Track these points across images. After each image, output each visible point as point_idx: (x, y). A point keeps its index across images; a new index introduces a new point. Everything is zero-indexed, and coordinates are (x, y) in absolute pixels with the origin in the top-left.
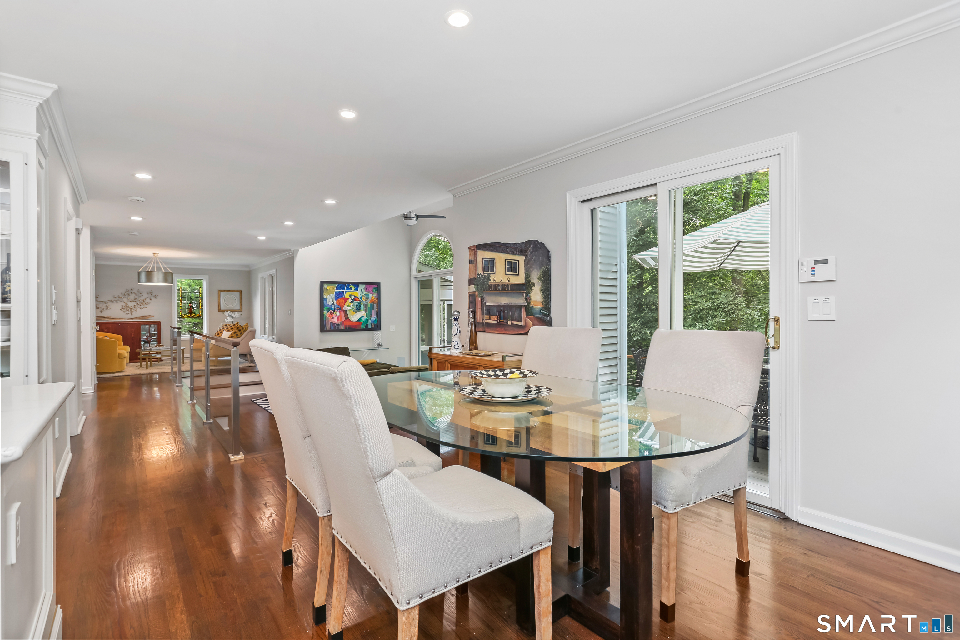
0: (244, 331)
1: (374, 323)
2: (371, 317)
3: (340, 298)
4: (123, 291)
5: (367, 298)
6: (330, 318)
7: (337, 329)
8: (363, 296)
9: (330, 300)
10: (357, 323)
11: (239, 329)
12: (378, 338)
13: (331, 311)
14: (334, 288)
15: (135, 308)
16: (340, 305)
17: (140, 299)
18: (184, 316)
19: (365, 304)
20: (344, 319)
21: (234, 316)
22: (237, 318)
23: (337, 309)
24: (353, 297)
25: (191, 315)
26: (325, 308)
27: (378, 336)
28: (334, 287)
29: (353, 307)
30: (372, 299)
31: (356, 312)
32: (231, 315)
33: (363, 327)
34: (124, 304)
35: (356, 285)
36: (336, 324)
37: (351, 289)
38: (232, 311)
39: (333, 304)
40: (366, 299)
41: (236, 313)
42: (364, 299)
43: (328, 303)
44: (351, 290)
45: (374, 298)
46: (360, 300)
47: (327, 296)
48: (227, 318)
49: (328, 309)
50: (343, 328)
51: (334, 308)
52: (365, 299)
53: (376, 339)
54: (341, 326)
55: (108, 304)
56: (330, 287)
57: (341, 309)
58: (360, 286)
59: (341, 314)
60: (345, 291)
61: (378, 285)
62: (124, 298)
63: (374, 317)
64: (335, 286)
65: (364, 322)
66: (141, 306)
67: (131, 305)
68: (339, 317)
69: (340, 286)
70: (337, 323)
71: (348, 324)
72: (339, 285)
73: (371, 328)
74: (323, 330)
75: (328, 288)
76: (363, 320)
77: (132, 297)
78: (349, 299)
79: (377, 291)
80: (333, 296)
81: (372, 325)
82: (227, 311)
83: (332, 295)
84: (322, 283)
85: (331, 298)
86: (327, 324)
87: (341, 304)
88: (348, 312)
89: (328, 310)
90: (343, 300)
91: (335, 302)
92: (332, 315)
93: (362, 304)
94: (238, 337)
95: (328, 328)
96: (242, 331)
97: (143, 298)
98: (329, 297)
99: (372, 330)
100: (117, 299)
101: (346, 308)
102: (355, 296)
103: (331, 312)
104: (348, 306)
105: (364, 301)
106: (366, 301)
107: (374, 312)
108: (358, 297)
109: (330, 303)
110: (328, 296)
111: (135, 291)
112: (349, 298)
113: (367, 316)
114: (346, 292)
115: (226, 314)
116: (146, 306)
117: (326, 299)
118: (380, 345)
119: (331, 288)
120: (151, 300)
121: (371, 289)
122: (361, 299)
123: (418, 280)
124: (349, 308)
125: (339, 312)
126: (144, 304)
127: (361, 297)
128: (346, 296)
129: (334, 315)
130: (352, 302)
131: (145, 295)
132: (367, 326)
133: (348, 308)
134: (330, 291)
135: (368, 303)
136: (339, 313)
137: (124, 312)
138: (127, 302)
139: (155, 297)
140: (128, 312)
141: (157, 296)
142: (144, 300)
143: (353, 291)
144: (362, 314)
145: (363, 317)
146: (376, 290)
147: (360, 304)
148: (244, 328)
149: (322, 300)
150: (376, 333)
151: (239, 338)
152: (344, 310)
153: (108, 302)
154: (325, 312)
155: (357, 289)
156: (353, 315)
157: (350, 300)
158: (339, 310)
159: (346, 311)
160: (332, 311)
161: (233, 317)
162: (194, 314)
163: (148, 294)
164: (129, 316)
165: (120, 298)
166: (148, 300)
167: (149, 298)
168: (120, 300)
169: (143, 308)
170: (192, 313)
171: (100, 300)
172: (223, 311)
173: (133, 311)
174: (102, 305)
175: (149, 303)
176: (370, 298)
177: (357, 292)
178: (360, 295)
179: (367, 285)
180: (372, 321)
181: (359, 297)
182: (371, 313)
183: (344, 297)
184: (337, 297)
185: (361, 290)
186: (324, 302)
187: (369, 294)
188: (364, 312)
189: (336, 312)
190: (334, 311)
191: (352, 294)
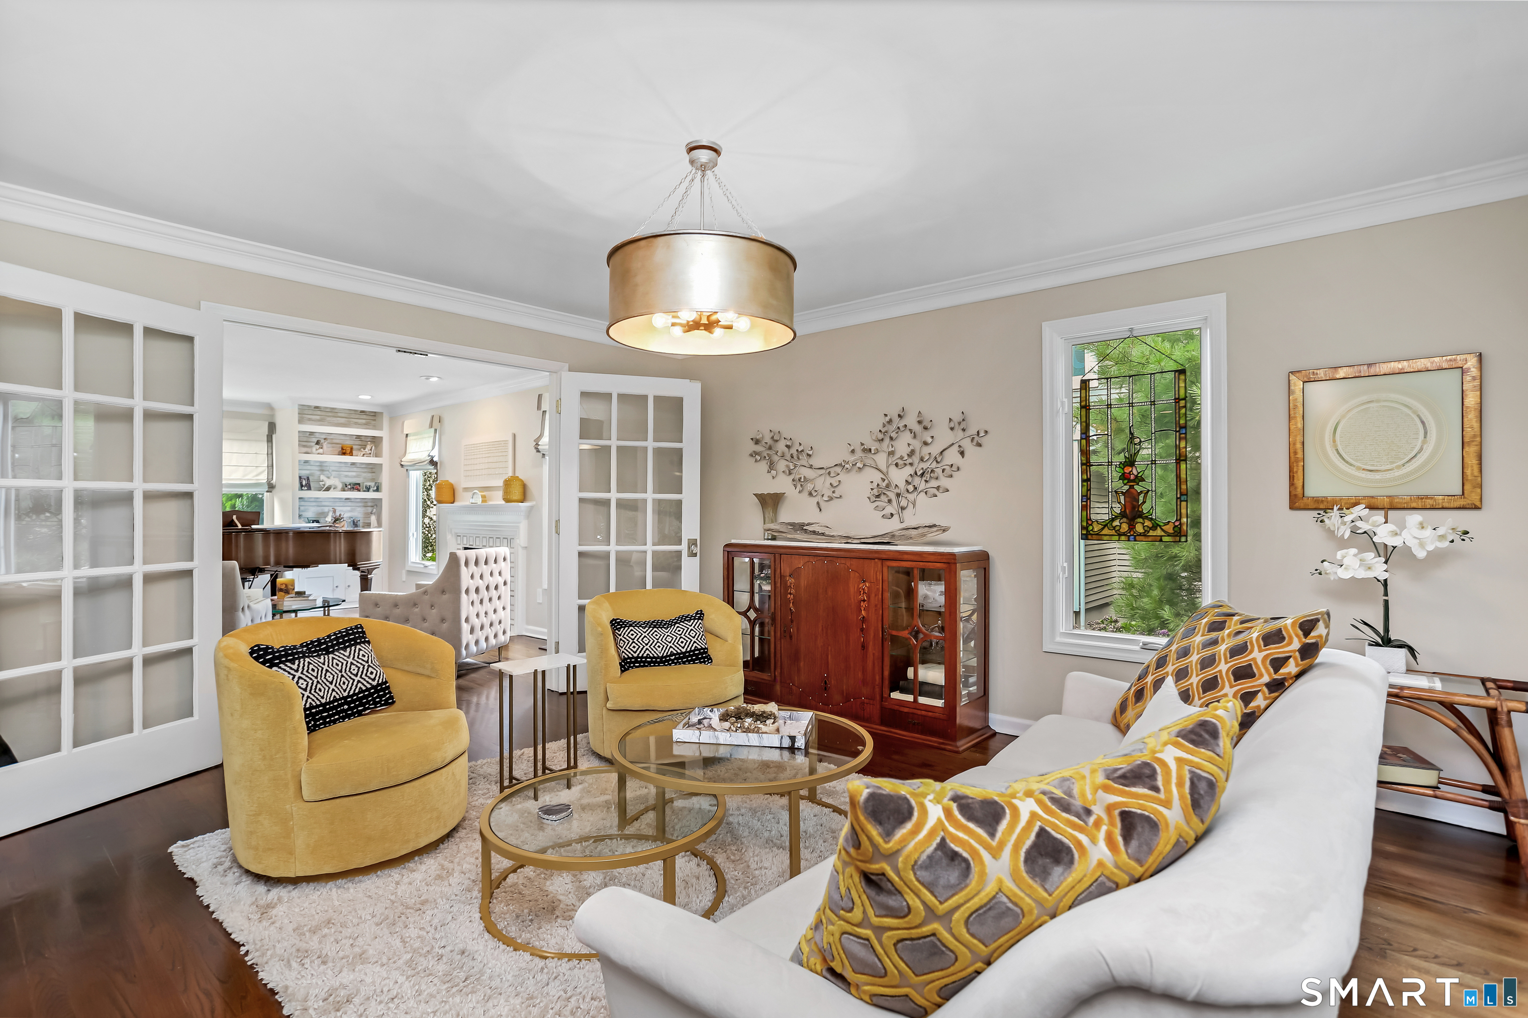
4: (877, 423)
15: (908, 491)
17: (926, 450)
21: (1391, 542)
22: (1419, 554)
25: (1132, 527)
32: (1369, 533)
34: (877, 477)
38: (1390, 505)
41: (1414, 518)
48: (1339, 556)
55: (838, 478)
62: (877, 452)
66: (929, 485)
67: (899, 476)
77: (902, 446)
82: (1351, 504)
97: (935, 450)
100: (859, 453)
111: (911, 421)
115: (1340, 524)
116: (944, 482)
120: (962, 453)
126: (939, 471)
131: (943, 437)
137: (877, 508)
138: (888, 467)
139: (977, 439)
140: (889, 509)
141: (982, 434)
153: (838, 469)
161: (1387, 553)
162: (1147, 523)
163: (952, 429)
164: (893, 525)
165: (864, 450)
166: (952, 457)
167: (955, 448)
168: (869, 462)
169: (935, 491)
170: (1141, 515)
171: (816, 462)
172: (1322, 506)
173: (904, 503)
174: (822, 484)
175: (954, 468)
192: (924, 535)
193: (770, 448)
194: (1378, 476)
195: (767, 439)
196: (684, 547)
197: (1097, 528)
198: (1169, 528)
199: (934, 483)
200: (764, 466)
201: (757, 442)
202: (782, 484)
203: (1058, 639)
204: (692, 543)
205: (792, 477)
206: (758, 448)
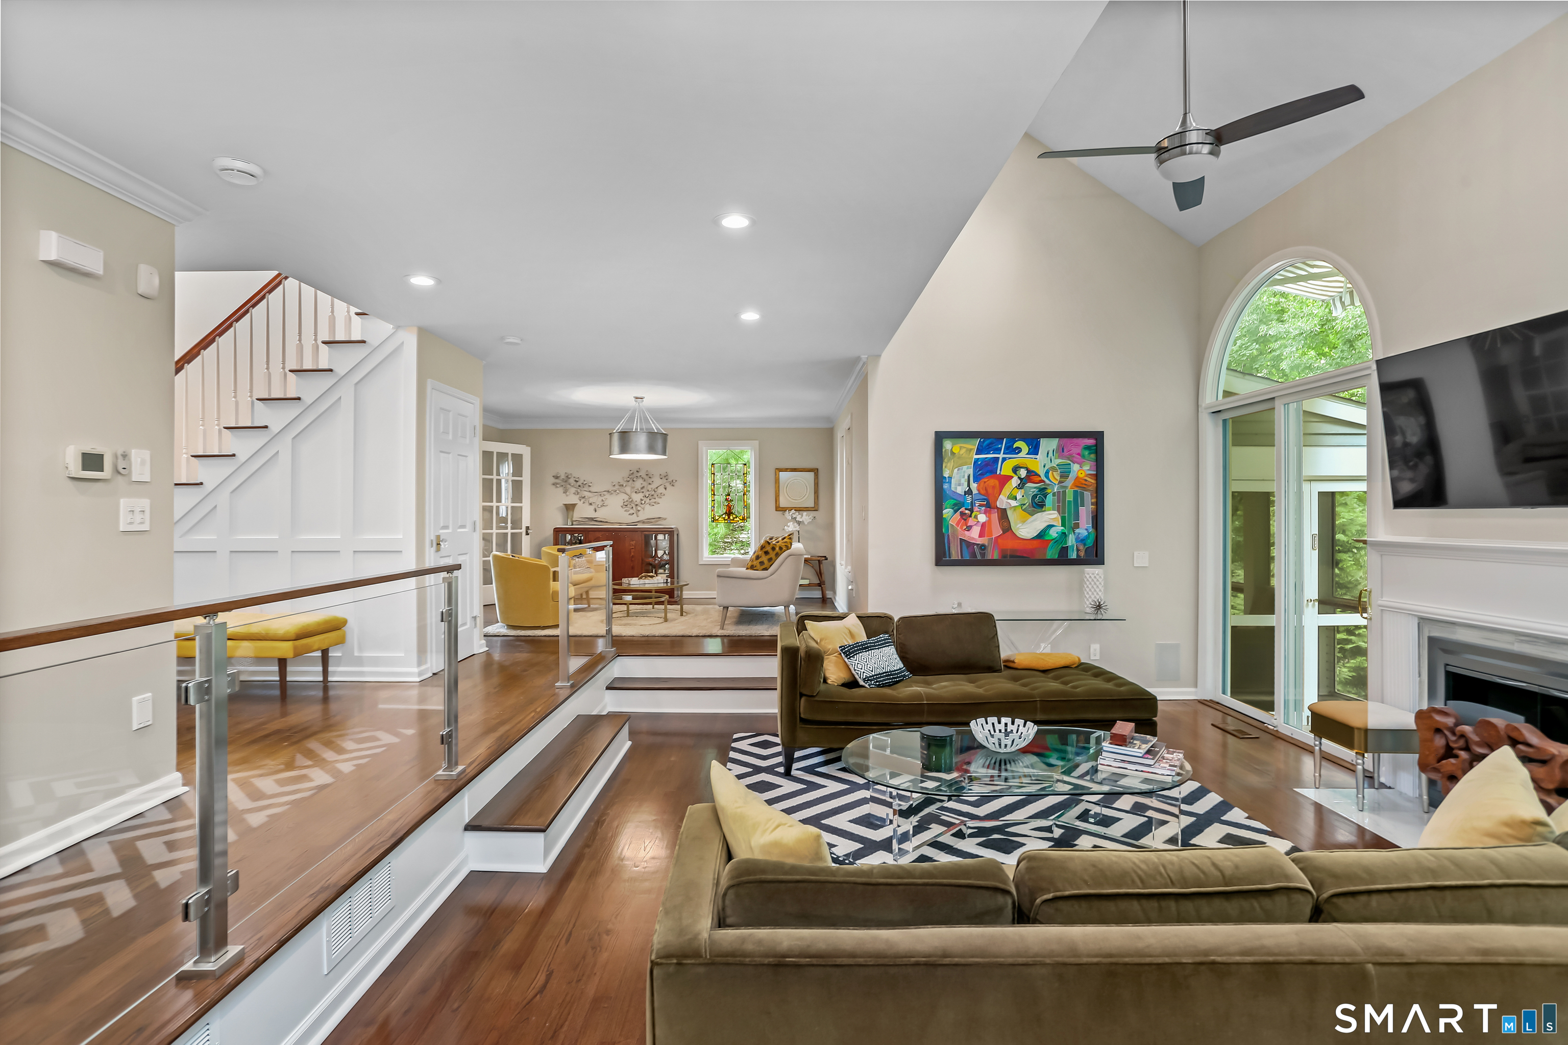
0: (777, 555)
1: (1085, 545)
2: (1077, 526)
3: (988, 474)
4: (626, 474)
5: (1064, 475)
6: (961, 528)
7: (979, 557)
8: (1053, 469)
9: (960, 480)
11: (764, 550)
12: (1095, 587)
13: (963, 509)
14: (971, 449)
15: (641, 504)
16: (987, 494)
17: (650, 487)
18: (717, 520)
19: (1059, 492)
20: (997, 531)
21: (801, 520)
22: (806, 523)
23: (981, 505)
24: (1023, 473)
25: (729, 518)
26: (948, 503)
27: (1095, 580)
28: (970, 447)
29: (1024, 500)
30: (1077, 478)
31: (1032, 514)
32: (795, 518)
33: (1052, 553)
34: (626, 497)
35: (1033, 439)
36: (978, 545)
37: (1019, 450)
38: (799, 510)
39: (969, 492)
40: (1061, 477)
41: (805, 513)
42: (1055, 477)
43: (956, 488)
44: (1020, 455)
45: (1083, 474)
46: (1043, 481)
47: (952, 471)
48: (789, 524)
49: (955, 505)
50: (996, 557)
51: (972, 502)
52: (1058, 478)
53: (1090, 590)
54: (990, 549)
55: (605, 497)
56: (961, 448)
57: (989, 506)
58: (1044, 442)
59: (990, 518)
60: (1001, 456)
61: (1098, 437)
62: (626, 486)
63: (1085, 528)
64: (974, 444)
65: (1056, 541)
66: (651, 501)
67: (637, 498)
68: (983, 525)
69: (988, 445)
70: (980, 541)
71: (1010, 544)
72: (984, 441)
73: (1074, 556)
74: (942, 558)
75: (956, 450)
76: (1053, 534)
77: (639, 484)
78: (1012, 477)
79: (1093, 456)
80: (969, 470)
81: (1078, 550)
82: (790, 509)
83: (965, 467)
85: (964, 477)
86: (952, 545)
87: (990, 491)
88: (1009, 513)
89: (957, 507)
90: (996, 482)
91: (974, 486)
92: (965, 520)
93: (1049, 491)
94: (764, 567)
95: (956, 554)
96: (772, 555)
97: (654, 486)
98: (957, 474)
99: (1078, 562)
100: (617, 487)
101: (1003, 501)
102: (1028, 471)
103: (962, 514)
104: (1008, 498)
105: (1057, 482)
106: (1060, 482)
107: (1086, 513)
108: (1039, 472)
109: (960, 490)
110: (956, 470)
111: (643, 473)
112: (1013, 475)
113: (1063, 525)
114: (1004, 459)
115: (788, 515)
116: (657, 500)
117: (950, 478)
118: (1099, 607)
119: (963, 451)
120: (666, 489)
121: (1075, 450)
122: (1047, 477)
123: (1225, 421)
124: (1013, 503)
125: (985, 513)
126: (655, 496)
127: (1047, 473)
128: (1006, 469)
129: (971, 521)
130: (1021, 486)
131: (657, 481)
132: (1064, 550)
133: (1009, 501)
134: (960, 456)
135: (1066, 487)
136: (984, 515)
137: (626, 511)
138: (631, 493)
139: (672, 483)
140: (632, 511)
141: (674, 481)
142: (656, 490)
143: (1023, 456)
144: (1049, 517)
145: (1053, 526)
146: (1090, 454)
147: (1043, 491)
148: (777, 549)
149: (939, 480)
150: (1091, 572)
151: (766, 569)
152: (998, 508)
153: (605, 493)
154: (947, 512)
155: (1034, 450)
156: (1024, 522)
157: (1015, 482)
158: (983, 508)
159: (1005, 509)
160: (966, 509)
161: (799, 523)
162: (734, 516)
163: (661, 478)
164: (634, 518)
165: (620, 486)
166: (661, 490)
167: (662, 486)
168: (621, 490)
169: (654, 504)
170: (732, 513)
171: (593, 489)
172: (784, 510)
173: (639, 508)
174: (597, 500)
175: (662, 494)
176: (1072, 476)
177: (1037, 459)
178: (1044, 466)
179: (1065, 440)
180: (1077, 539)
181: (1041, 472)
182: (1077, 517)
183: (998, 473)
184: (981, 472)
185: (1048, 453)
186: (946, 486)
187: (1070, 464)
188: (1056, 512)
189: (978, 513)
190: (972, 511)
191: (1022, 464)
192: (657, 521)
193: (566, 481)
194: (796, 501)
195: (563, 477)
196: (523, 530)
197: (717, 518)
198: (741, 518)
199: (653, 500)
200: (561, 490)
201: (557, 477)
202: (572, 499)
203: (704, 559)
204: (527, 528)
205: (578, 496)
206: (557, 481)
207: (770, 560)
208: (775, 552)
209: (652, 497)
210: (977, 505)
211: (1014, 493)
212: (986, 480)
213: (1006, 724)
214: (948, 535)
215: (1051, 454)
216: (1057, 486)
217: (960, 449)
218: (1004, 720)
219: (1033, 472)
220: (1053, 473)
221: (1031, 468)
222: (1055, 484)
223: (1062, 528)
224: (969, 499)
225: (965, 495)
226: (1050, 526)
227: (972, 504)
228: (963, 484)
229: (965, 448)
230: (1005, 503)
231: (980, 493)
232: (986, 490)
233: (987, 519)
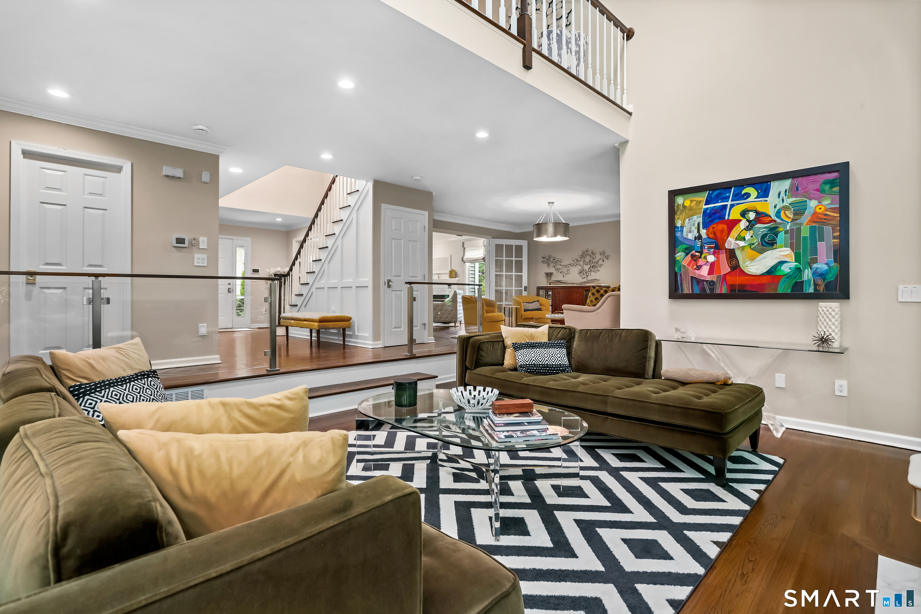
0: (602, 296)
1: (824, 279)
2: (815, 261)
3: (716, 221)
4: (580, 253)
5: (799, 212)
6: (692, 267)
7: (708, 292)
8: (785, 208)
9: (691, 228)
10: (765, 278)
12: (827, 320)
13: (693, 252)
14: (700, 202)
15: (589, 271)
16: (716, 238)
17: (594, 260)
19: (792, 230)
20: (725, 269)
23: (709, 248)
24: (752, 216)
26: (681, 247)
27: (827, 313)
28: (699, 199)
29: (753, 240)
30: (815, 213)
31: (761, 252)
33: (783, 288)
34: (580, 268)
35: (763, 183)
36: (707, 281)
37: (748, 195)
39: (699, 237)
40: (795, 214)
42: (788, 215)
43: (687, 235)
44: (749, 200)
45: (823, 208)
46: (775, 221)
47: (684, 221)
49: (686, 249)
50: (724, 291)
51: (701, 246)
52: (792, 216)
53: (823, 324)
54: (718, 285)
55: (569, 268)
56: (691, 201)
57: (718, 248)
58: (774, 184)
59: (718, 258)
60: (729, 203)
61: (841, 169)
62: (580, 261)
63: (825, 262)
64: (703, 197)
65: (788, 276)
66: (594, 269)
67: (586, 267)
68: (712, 265)
69: (717, 195)
70: (709, 278)
71: (738, 280)
72: (712, 194)
73: (811, 290)
74: (675, 293)
75: (687, 203)
76: (785, 269)
77: (587, 259)
78: (740, 220)
79: (836, 189)
80: (698, 219)
81: (815, 284)
83: (695, 217)
84: (673, 194)
85: (694, 225)
86: (684, 282)
87: (718, 235)
88: (738, 253)
89: (687, 251)
90: (725, 226)
91: (703, 232)
92: (695, 261)
93: (781, 229)
94: (593, 304)
95: (687, 290)
97: (596, 260)
98: (688, 223)
99: (817, 296)
100: (575, 261)
101: (731, 242)
102: (757, 212)
103: (693, 256)
104: (737, 239)
105: (790, 220)
106: (793, 220)
107: (825, 247)
108: (769, 213)
109: (691, 236)
110: (687, 220)
111: (590, 252)
112: (742, 218)
113: (797, 260)
114: (732, 206)
116: (599, 269)
117: (682, 227)
118: (823, 340)
119: (694, 203)
120: (603, 261)
121: (812, 187)
122: (779, 217)
124: (742, 243)
125: (714, 254)
126: (597, 266)
127: (778, 212)
128: (734, 214)
129: (701, 262)
130: (749, 228)
131: (598, 257)
133: (738, 242)
134: (691, 209)
135: (801, 224)
136: (713, 256)
137: (580, 276)
138: (583, 265)
139: (607, 257)
140: (584, 276)
143: (752, 200)
144: (781, 254)
145: (785, 262)
146: (832, 187)
147: (774, 231)
149: (673, 230)
150: (825, 305)
151: (595, 305)
152: (726, 249)
153: (569, 266)
154: (680, 255)
155: (764, 193)
156: (752, 259)
157: (743, 224)
158: (712, 250)
159: (734, 249)
160: (696, 252)
163: (601, 255)
164: (585, 280)
165: (577, 260)
166: (601, 262)
167: (601, 260)
168: (578, 263)
169: (596, 271)
171: (562, 264)
173: (588, 274)
174: (564, 270)
175: (601, 265)
176: (808, 213)
177: (767, 201)
178: (775, 207)
179: (800, 179)
180: (815, 273)
181: (772, 213)
182: (814, 250)
183: (726, 219)
184: (710, 219)
185: (779, 194)
186: (678, 234)
187: (806, 201)
188: (789, 249)
189: (707, 254)
190: (701, 253)
191: (750, 208)
192: (593, 282)
193: (548, 260)
195: (547, 257)
196: (523, 288)
199: (596, 269)
200: (546, 265)
201: (544, 258)
202: (552, 270)
204: (525, 287)
205: (555, 268)
206: (544, 260)
207: (597, 299)
208: (600, 294)
209: (594, 267)
210: (706, 247)
211: (742, 235)
212: (715, 226)
213: (479, 391)
214: (681, 275)
215: (782, 194)
216: (789, 224)
217: (691, 203)
218: (478, 388)
219: (762, 213)
220: (785, 213)
221: (760, 209)
222: (788, 222)
223: (796, 263)
224: (699, 243)
225: (695, 239)
226: (782, 263)
227: (702, 247)
228: (693, 231)
229: (695, 200)
230: (733, 244)
231: (709, 237)
232: (714, 234)
233: (716, 259)
